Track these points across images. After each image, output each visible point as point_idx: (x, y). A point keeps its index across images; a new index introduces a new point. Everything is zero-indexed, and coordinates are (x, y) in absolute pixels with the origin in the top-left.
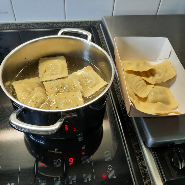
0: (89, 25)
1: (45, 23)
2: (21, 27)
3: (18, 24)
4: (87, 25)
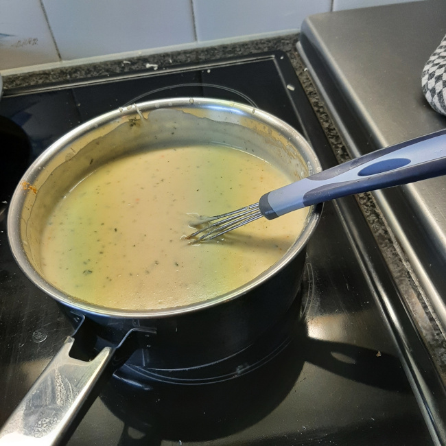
0: (266, 50)
1: (139, 59)
2: (76, 77)
3: (67, 70)
4: (259, 49)
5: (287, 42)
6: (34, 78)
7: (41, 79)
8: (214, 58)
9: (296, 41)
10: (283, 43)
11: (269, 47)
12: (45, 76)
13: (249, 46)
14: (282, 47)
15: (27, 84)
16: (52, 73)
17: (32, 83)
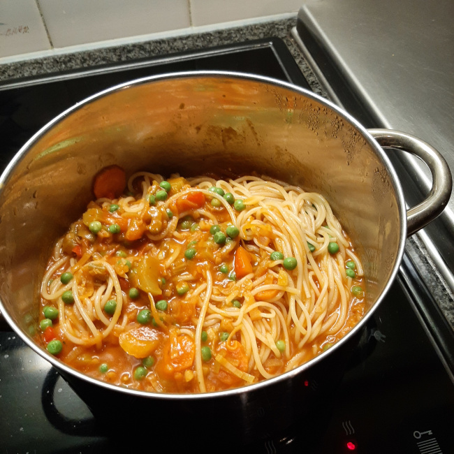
0: (262, 36)
1: (134, 46)
2: (72, 66)
3: (60, 59)
4: (255, 34)
6: (27, 68)
10: (278, 28)
12: (38, 65)
15: (20, 75)
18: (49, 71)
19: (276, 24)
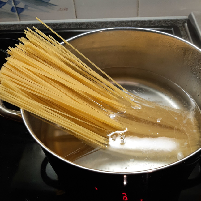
1: (110, 22)
2: (82, 27)
3: (78, 23)
4: (166, 24)
5: (180, 22)
6: (64, 25)
7: (67, 26)
8: (144, 26)
9: (185, 22)
10: (178, 22)
11: (171, 24)
12: (69, 25)
13: (162, 22)
14: (177, 24)
15: (61, 28)
16: (72, 24)
17: (63, 28)
18: (72, 28)
19: (179, 21)
